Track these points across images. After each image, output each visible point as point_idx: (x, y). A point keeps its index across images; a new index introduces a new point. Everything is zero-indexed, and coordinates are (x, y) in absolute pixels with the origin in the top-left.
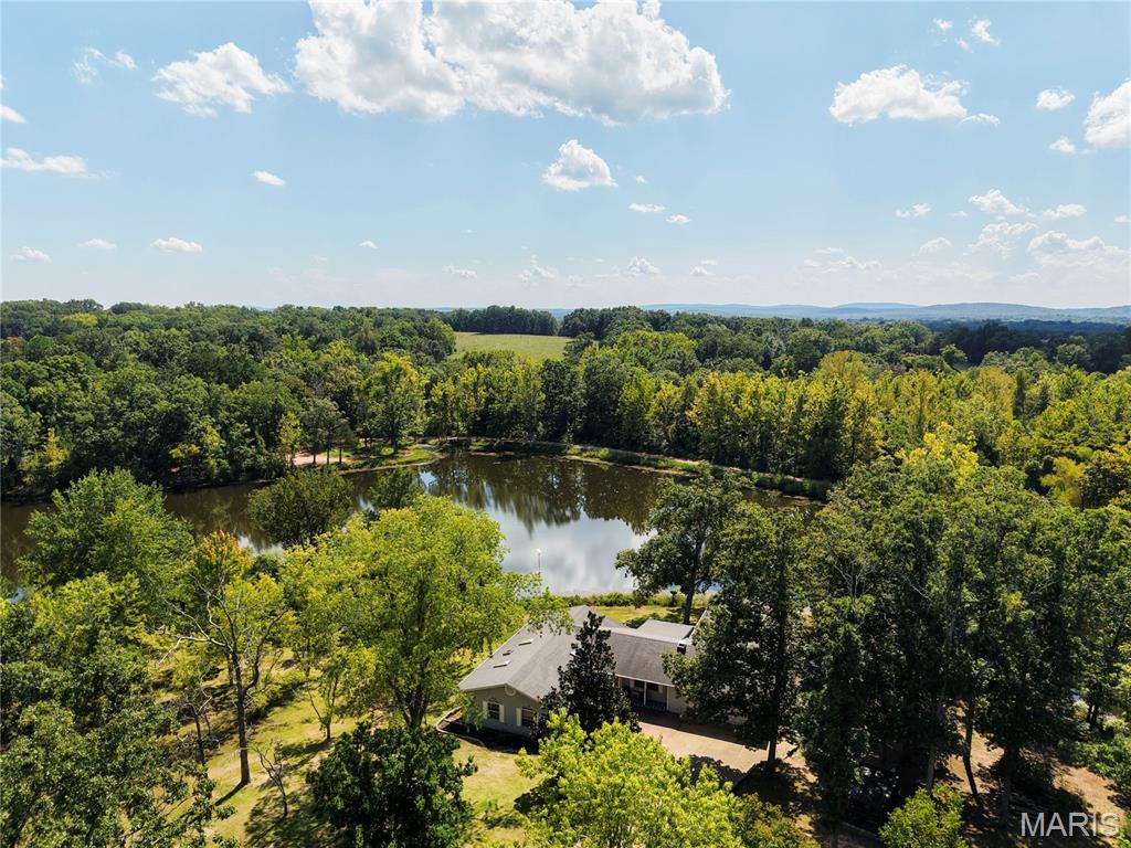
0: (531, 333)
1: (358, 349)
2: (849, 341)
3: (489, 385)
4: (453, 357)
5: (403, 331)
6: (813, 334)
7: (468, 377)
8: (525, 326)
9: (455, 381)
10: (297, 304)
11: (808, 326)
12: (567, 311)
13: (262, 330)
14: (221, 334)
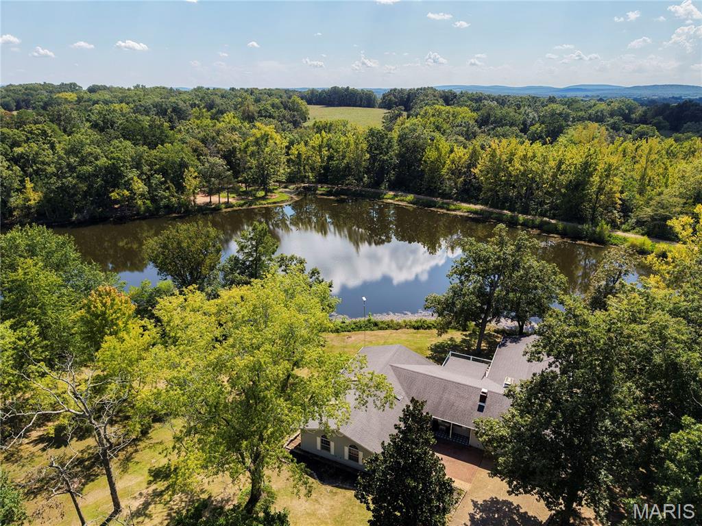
0: (360, 106)
1: (243, 119)
2: (584, 113)
3: (329, 146)
4: (305, 124)
5: (273, 106)
6: (558, 108)
7: (316, 140)
8: (356, 102)
9: (306, 144)
10: (206, 86)
11: (553, 102)
12: (385, 90)
13: (181, 104)
14: (154, 107)
